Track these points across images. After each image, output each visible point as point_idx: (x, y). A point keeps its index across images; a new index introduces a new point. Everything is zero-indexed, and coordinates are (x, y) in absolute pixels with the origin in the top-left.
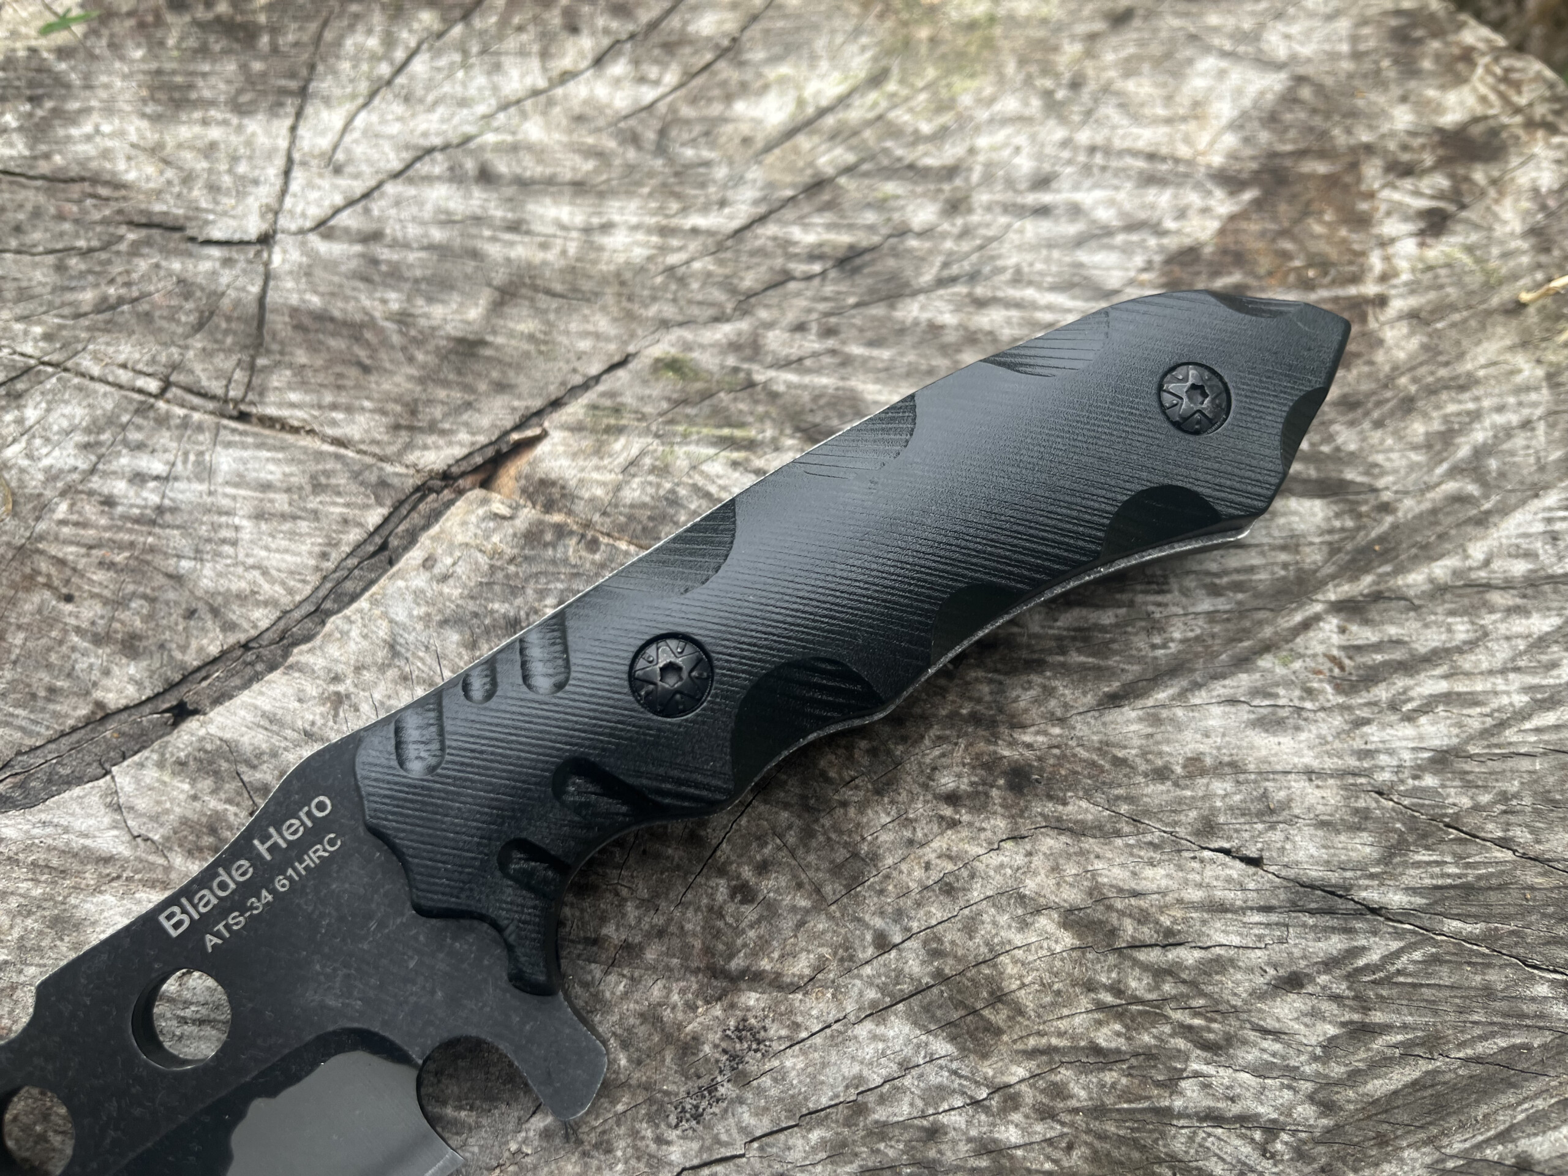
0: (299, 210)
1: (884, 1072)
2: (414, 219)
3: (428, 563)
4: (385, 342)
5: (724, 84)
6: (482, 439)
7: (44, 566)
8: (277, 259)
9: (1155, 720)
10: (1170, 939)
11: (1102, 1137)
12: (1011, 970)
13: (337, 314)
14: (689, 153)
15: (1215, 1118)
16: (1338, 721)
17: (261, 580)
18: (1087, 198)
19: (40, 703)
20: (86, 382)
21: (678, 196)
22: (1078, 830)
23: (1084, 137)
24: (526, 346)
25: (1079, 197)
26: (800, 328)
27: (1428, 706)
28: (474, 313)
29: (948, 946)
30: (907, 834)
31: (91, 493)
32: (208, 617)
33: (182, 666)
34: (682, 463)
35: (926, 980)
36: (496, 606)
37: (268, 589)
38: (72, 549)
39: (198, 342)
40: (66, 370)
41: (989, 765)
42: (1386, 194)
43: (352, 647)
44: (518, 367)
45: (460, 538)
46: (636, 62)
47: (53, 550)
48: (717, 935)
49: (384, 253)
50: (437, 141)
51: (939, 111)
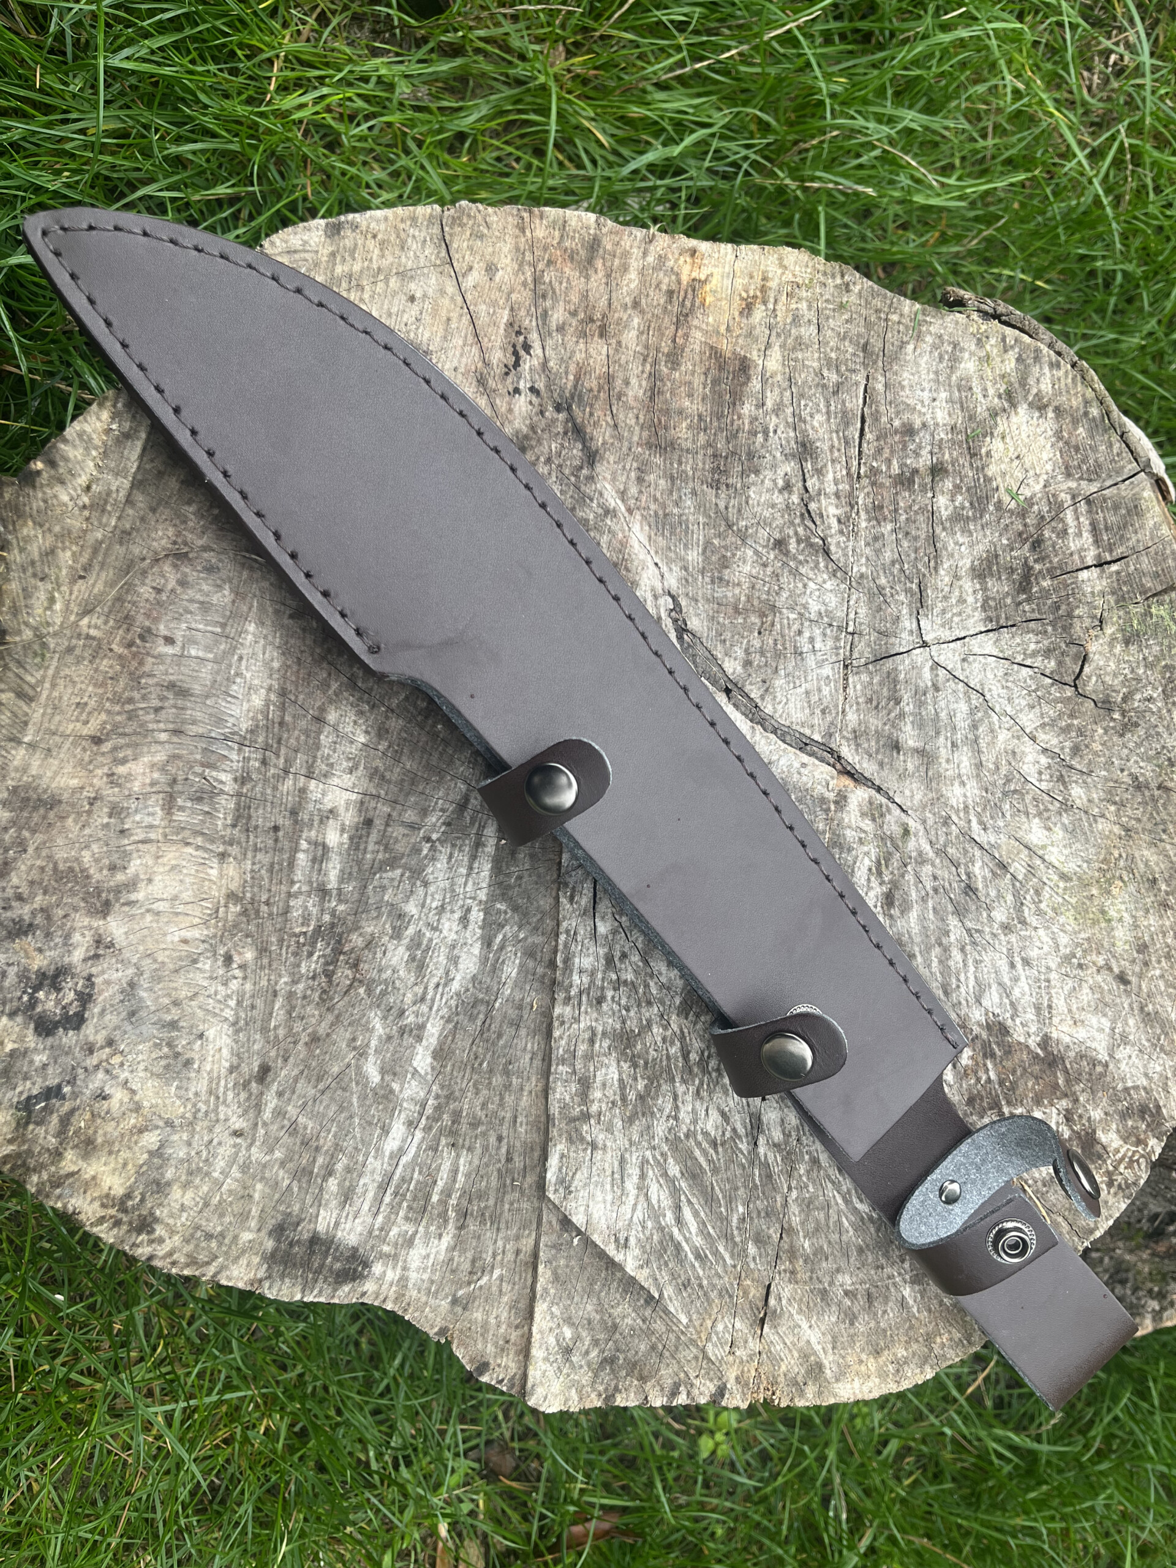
0: (942, 652)
2: (948, 702)
3: (804, 765)
4: (890, 711)
5: (1047, 810)
6: (858, 766)
7: (770, 618)
8: (918, 651)
11: (661, 1061)
13: (898, 686)
14: (1007, 806)
15: (675, 1098)
17: (783, 703)
18: (1023, 983)
19: (719, 639)
20: (846, 600)
21: (984, 809)
23: (1053, 976)
24: (901, 768)
25: (1023, 978)
28: (911, 743)
31: (802, 624)
32: (764, 688)
33: (743, 685)
34: (866, 849)
37: (779, 707)
38: (779, 626)
39: (874, 636)
40: (850, 589)
42: (1054, 1110)
44: (891, 769)
45: (816, 773)
46: (1049, 767)
47: (777, 620)
49: (930, 696)
50: (988, 697)
51: (1054, 909)
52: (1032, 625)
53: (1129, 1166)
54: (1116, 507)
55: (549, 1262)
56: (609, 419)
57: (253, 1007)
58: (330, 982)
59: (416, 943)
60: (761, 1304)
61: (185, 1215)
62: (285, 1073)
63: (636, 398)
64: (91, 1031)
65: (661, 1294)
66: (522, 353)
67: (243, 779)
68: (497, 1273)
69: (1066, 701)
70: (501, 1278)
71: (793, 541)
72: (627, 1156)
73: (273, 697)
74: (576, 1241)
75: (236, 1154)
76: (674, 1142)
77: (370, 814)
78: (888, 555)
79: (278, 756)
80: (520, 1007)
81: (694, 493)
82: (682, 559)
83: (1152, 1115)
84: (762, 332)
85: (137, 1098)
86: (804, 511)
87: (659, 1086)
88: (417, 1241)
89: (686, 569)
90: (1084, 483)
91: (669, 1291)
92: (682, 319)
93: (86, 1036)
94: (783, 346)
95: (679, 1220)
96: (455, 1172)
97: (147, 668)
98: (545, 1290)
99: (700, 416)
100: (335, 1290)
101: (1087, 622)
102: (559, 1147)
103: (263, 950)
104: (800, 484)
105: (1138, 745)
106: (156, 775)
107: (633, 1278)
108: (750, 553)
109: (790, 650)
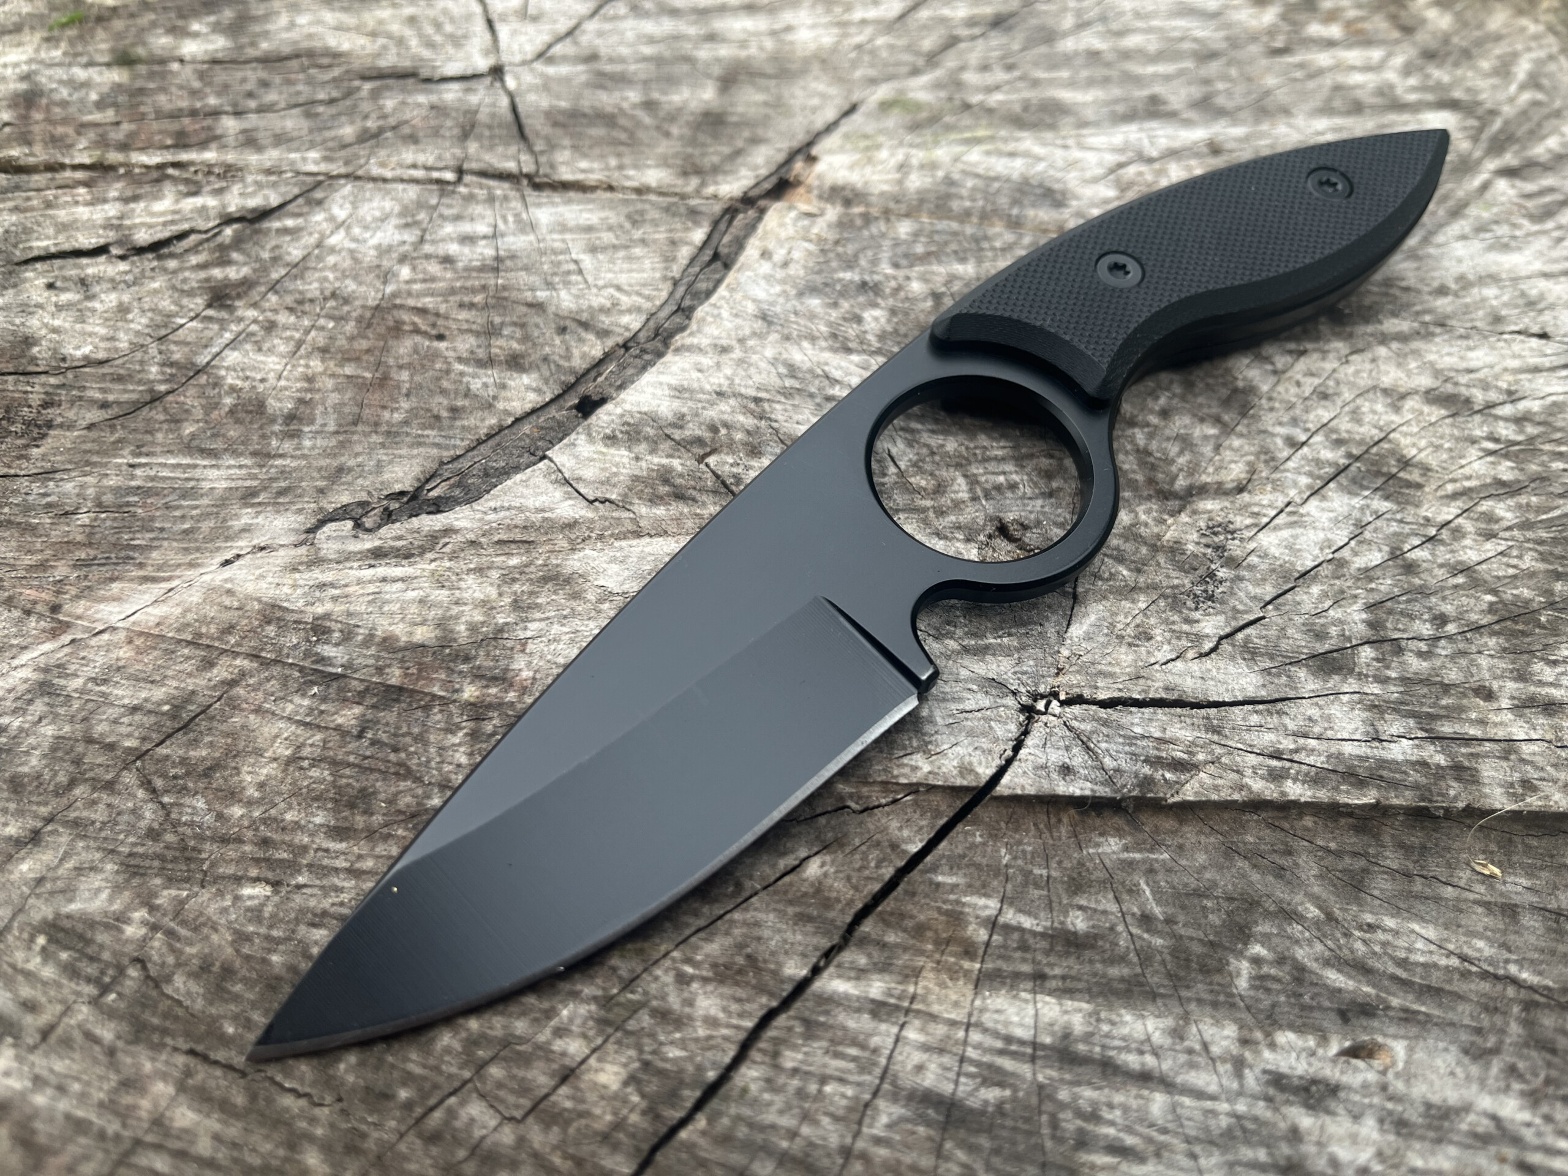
0: (516, 47)
1: (1346, 533)
2: (621, 43)
3: (765, 254)
4: (638, 124)
6: (764, 172)
7: (406, 317)
8: (511, 83)
10: (1512, 396)
11: (1541, 542)
12: (1404, 441)
13: (587, 111)
17: (617, 294)
19: (446, 423)
20: (381, 185)
22: (1402, 338)
24: (763, 111)
26: (985, 68)
28: (707, 96)
29: (1345, 435)
30: (1269, 367)
31: (428, 257)
32: (580, 330)
33: (572, 371)
34: (945, 159)
35: (1343, 461)
36: (841, 275)
37: (625, 300)
38: (428, 300)
39: (473, 147)
40: (358, 178)
43: (728, 325)
44: (763, 125)
45: (783, 234)
47: (411, 302)
48: (1153, 467)
49: (609, 68)
71: (217, 273)
78: (292, 122)
81: (47, 475)
82: (223, 501)
86: (150, 256)
89: (252, 493)
104: (85, 261)
108: (232, 357)
109: (491, 280)
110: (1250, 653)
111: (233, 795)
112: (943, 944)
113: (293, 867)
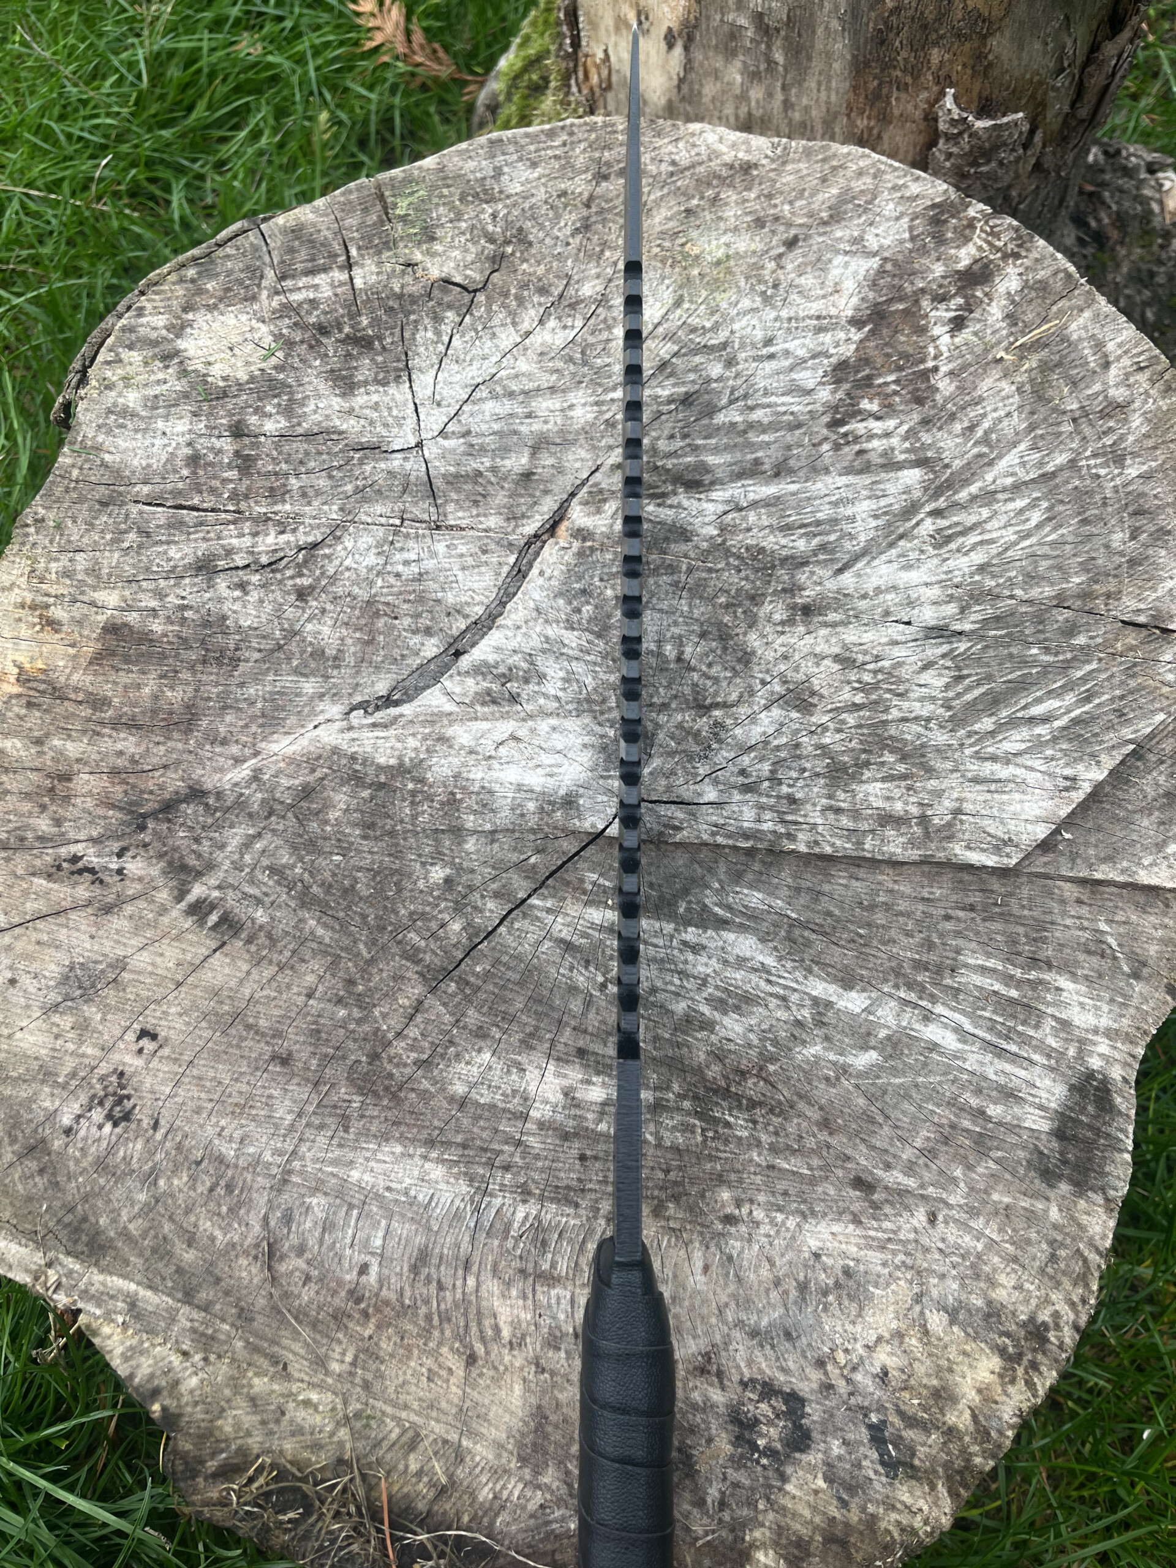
0: (428, 427)
1: (774, 728)
2: (483, 421)
3: (541, 573)
4: (488, 482)
5: (605, 320)
6: (546, 517)
7: (381, 607)
8: (427, 453)
9: (859, 576)
10: (878, 658)
11: (863, 735)
12: (816, 682)
13: (463, 473)
14: (599, 362)
15: (905, 720)
16: (936, 561)
17: (473, 595)
18: (791, 346)
19: (399, 662)
20: (367, 526)
22: (834, 625)
23: (784, 314)
24: (551, 471)
25: (787, 346)
27: (973, 548)
28: (524, 460)
29: (789, 679)
30: (765, 640)
31: (389, 573)
32: (456, 614)
33: (453, 636)
35: (783, 693)
36: (575, 585)
37: (477, 598)
38: (390, 597)
39: (407, 498)
40: (355, 522)
41: (793, 607)
42: (933, 313)
43: (521, 613)
44: (551, 481)
45: (551, 561)
46: (559, 318)
47: (383, 599)
48: (698, 693)
50: (480, 381)
51: (712, 314)
52: (407, 335)
53: (997, 236)
54: (291, 250)
55: (1091, 866)
56: (157, 774)
57: (785, 1193)
58: (761, 1104)
59: (720, 1005)
60: (1145, 632)
61: (1027, 1286)
62: (863, 1159)
63: (138, 744)
64: (807, 1384)
65: (1130, 741)
66: (80, 865)
67: (524, 1193)
68: (1103, 927)
69: (490, 300)
70: (1110, 922)
71: (298, 581)
72: (969, 775)
73: (434, 1155)
74: (1067, 836)
75: (956, 1221)
76: (956, 722)
77: (571, 1050)
78: (322, 482)
79: (501, 1152)
80: (798, 890)
81: (242, 685)
82: (311, 699)
83: (942, 213)
84: (78, 610)
85: (887, 1335)
86: (268, 569)
87: (891, 737)
88: (1064, 1016)
89: (323, 695)
90: (264, 283)
91: (1127, 733)
92: (58, 693)
93: (812, 1391)
94: (95, 588)
95: (1045, 719)
96: (983, 970)
97: (393, 1297)
98: (1123, 871)
99: (161, 677)
100: (1120, 1113)
101: (409, 279)
102: (958, 851)
103: (720, 1180)
104: (240, 573)
105: (542, 227)
106: (514, 1292)
107: (1111, 772)
108: (309, 627)
109: (416, 586)
110: (716, 782)
111: (326, 822)
112: (575, 889)
113: (349, 849)
